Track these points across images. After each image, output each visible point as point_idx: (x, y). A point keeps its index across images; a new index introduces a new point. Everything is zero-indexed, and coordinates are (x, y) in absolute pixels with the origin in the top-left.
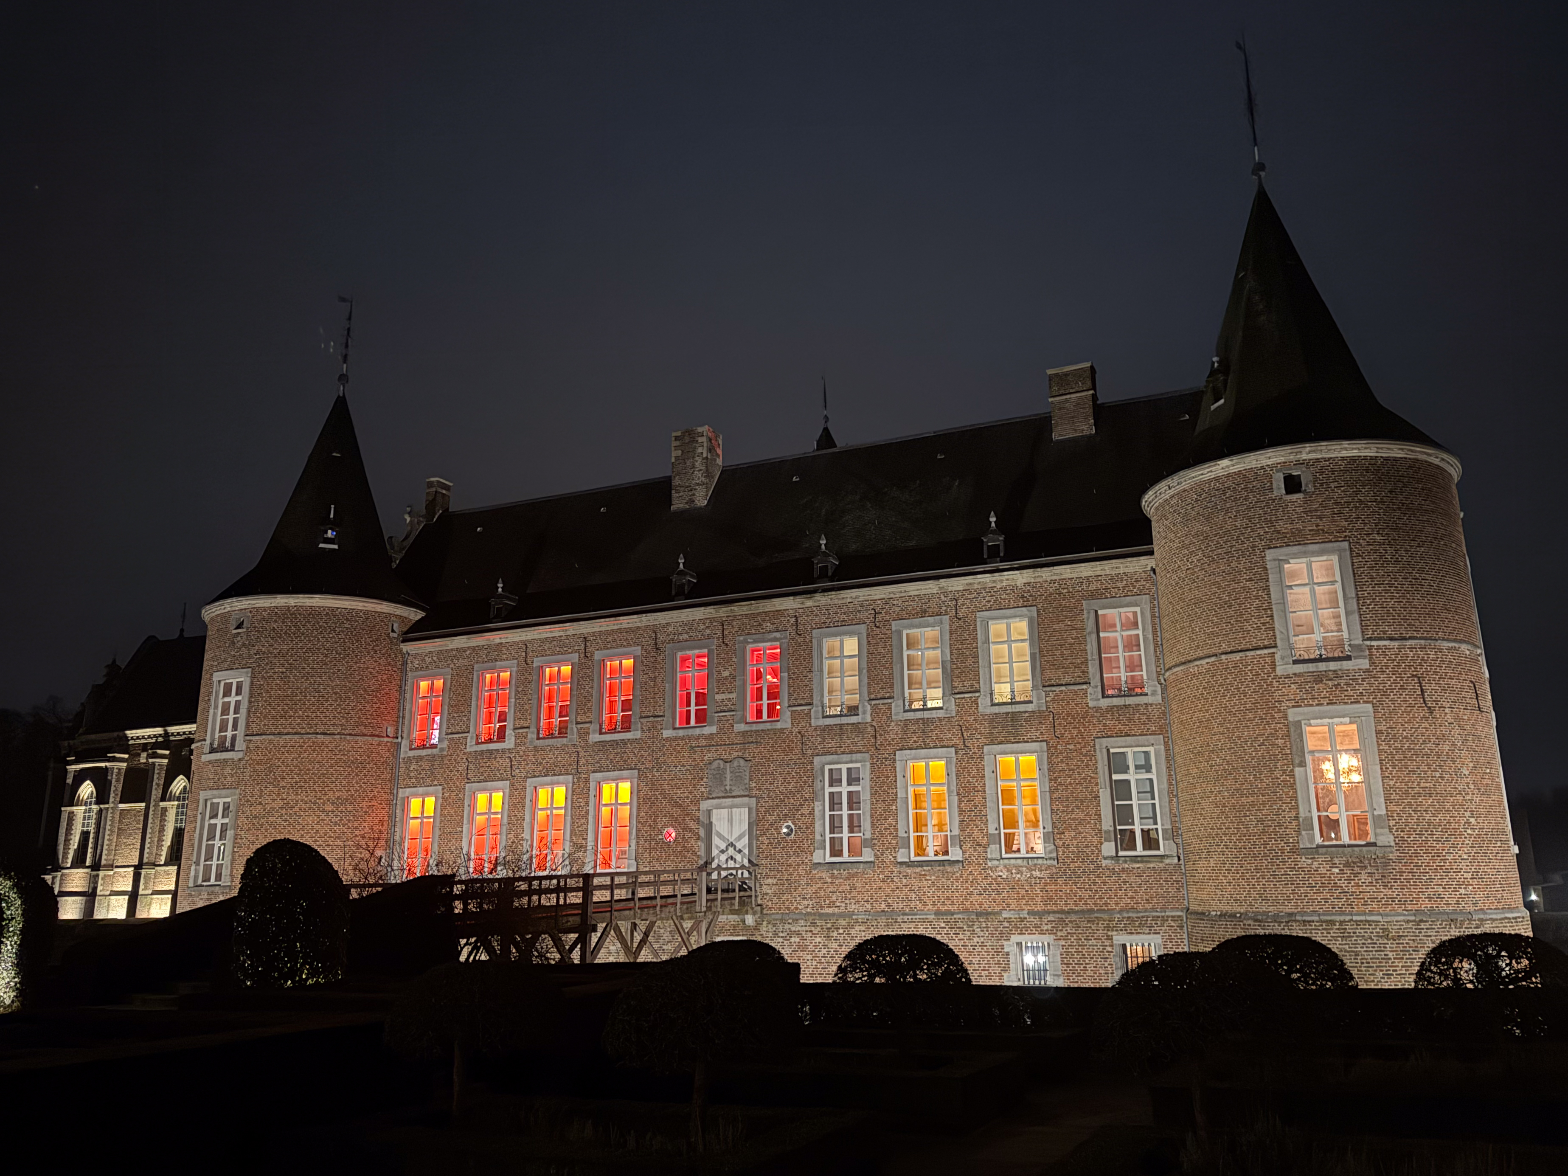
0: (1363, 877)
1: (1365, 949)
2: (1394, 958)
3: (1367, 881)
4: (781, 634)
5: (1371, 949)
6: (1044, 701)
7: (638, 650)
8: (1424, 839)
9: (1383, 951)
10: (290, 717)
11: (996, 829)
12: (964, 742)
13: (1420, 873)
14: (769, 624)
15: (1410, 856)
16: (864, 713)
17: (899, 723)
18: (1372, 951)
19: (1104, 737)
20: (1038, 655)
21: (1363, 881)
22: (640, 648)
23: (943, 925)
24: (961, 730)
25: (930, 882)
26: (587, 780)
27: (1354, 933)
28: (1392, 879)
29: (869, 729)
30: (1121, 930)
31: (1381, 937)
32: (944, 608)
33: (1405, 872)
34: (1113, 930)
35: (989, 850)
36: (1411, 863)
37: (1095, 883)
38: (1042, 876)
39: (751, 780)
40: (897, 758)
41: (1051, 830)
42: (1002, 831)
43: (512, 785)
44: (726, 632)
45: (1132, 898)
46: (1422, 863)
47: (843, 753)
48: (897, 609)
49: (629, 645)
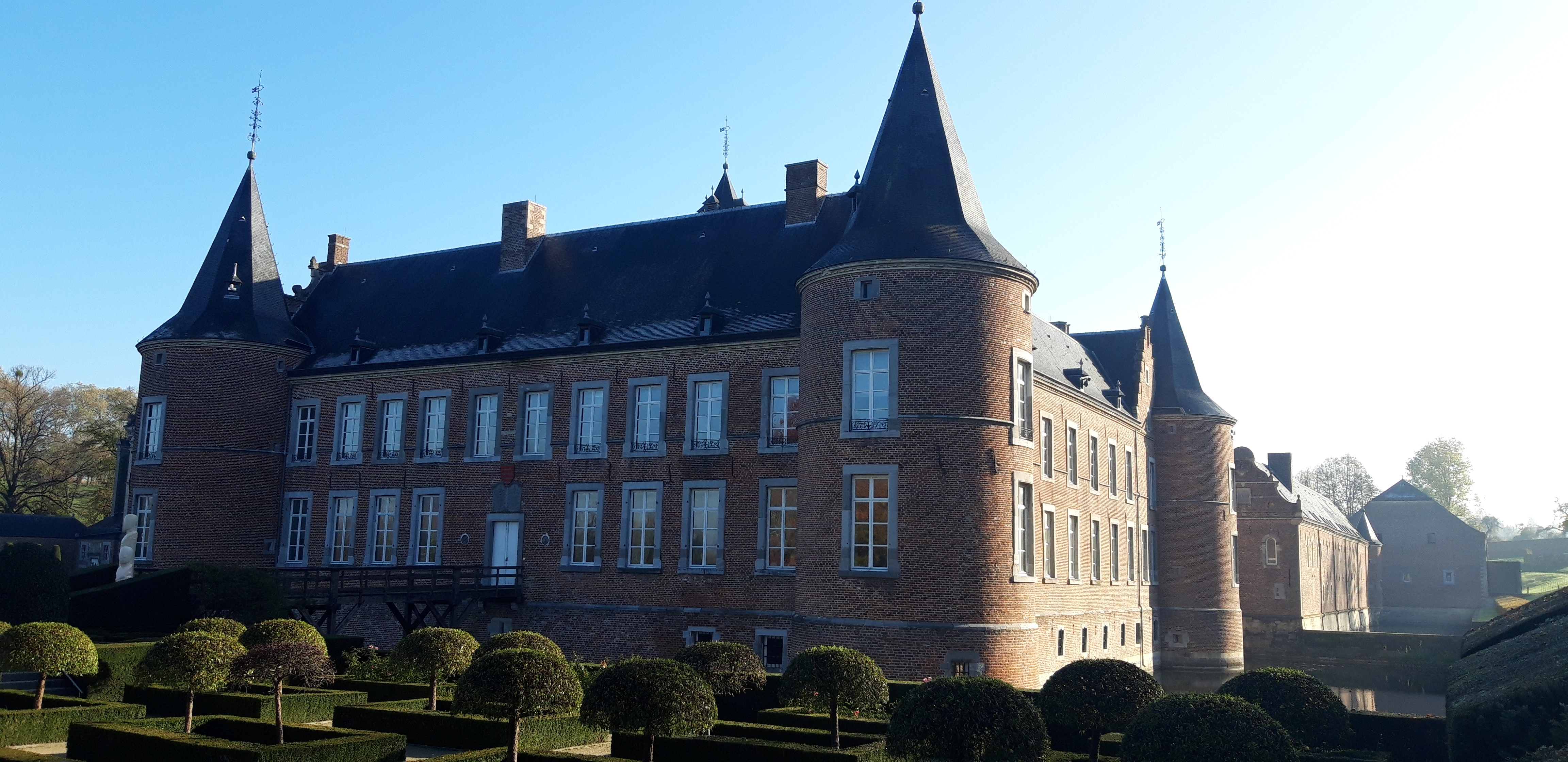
0: (876, 593)
1: (869, 647)
2: (889, 655)
3: (878, 597)
4: (550, 385)
5: (873, 647)
6: (727, 448)
7: (448, 392)
8: (923, 568)
9: (881, 649)
10: (196, 434)
11: (686, 546)
12: (670, 477)
13: (917, 593)
14: (542, 376)
15: (911, 581)
16: (603, 451)
17: (627, 460)
18: (874, 649)
19: (765, 478)
20: (727, 411)
21: (875, 597)
22: (450, 390)
23: (643, 616)
24: (669, 468)
25: (638, 584)
26: (411, 493)
27: (864, 635)
28: (895, 597)
29: (606, 464)
30: (761, 625)
31: (881, 639)
32: (666, 370)
33: (905, 592)
34: (755, 625)
35: (679, 561)
36: (911, 586)
37: (748, 589)
38: (713, 582)
39: (522, 500)
40: (623, 487)
41: (722, 548)
42: (691, 547)
43: (360, 494)
44: (512, 381)
45: (772, 601)
46: (920, 586)
47: (587, 482)
48: (633, 369)
49: (443, 388)
